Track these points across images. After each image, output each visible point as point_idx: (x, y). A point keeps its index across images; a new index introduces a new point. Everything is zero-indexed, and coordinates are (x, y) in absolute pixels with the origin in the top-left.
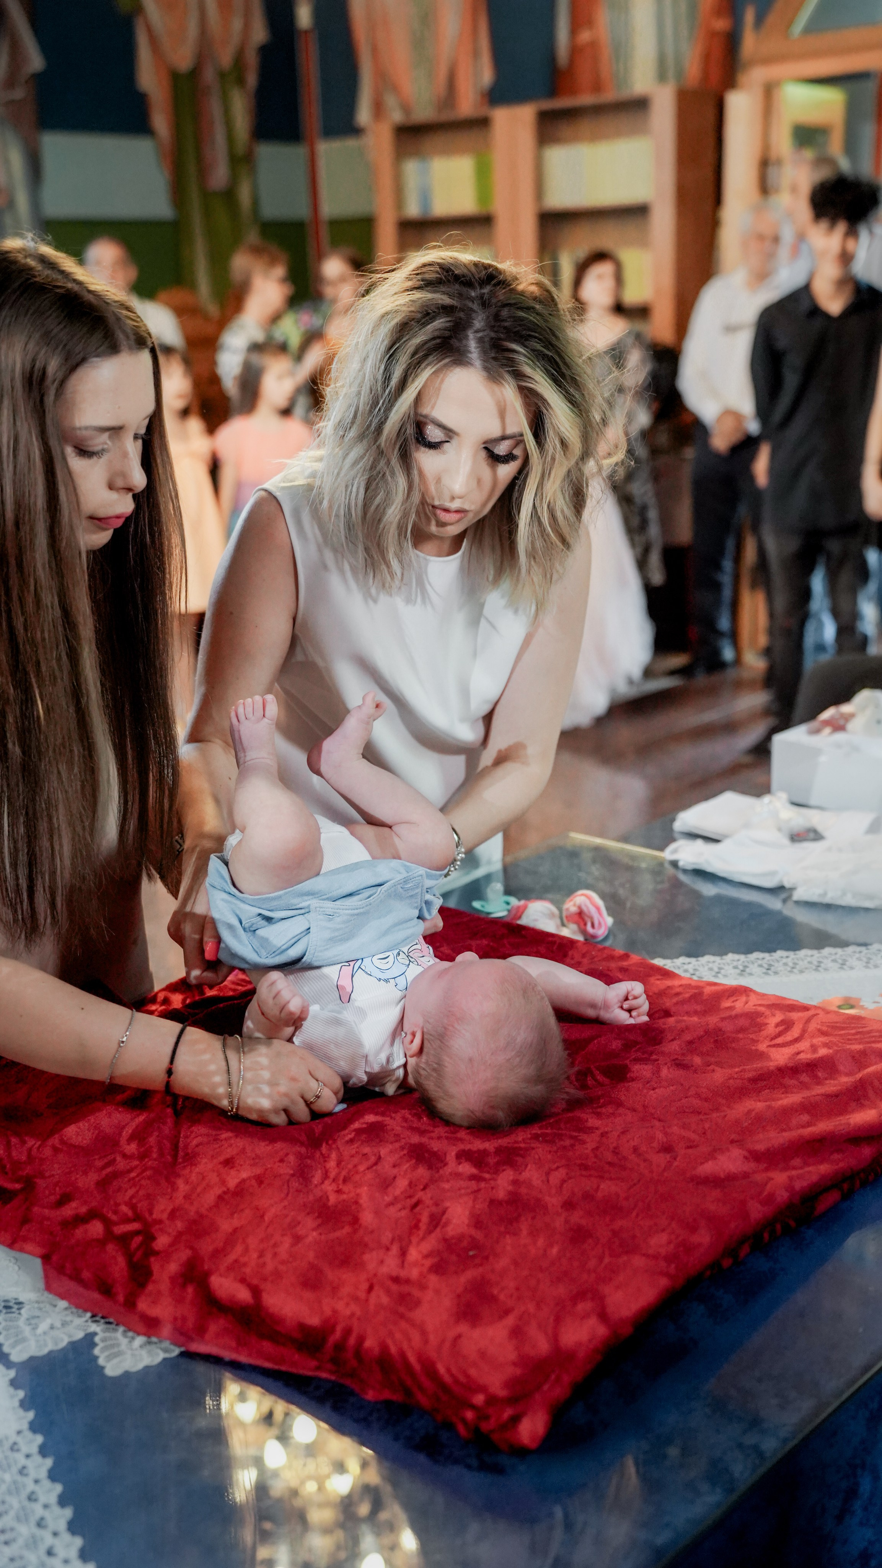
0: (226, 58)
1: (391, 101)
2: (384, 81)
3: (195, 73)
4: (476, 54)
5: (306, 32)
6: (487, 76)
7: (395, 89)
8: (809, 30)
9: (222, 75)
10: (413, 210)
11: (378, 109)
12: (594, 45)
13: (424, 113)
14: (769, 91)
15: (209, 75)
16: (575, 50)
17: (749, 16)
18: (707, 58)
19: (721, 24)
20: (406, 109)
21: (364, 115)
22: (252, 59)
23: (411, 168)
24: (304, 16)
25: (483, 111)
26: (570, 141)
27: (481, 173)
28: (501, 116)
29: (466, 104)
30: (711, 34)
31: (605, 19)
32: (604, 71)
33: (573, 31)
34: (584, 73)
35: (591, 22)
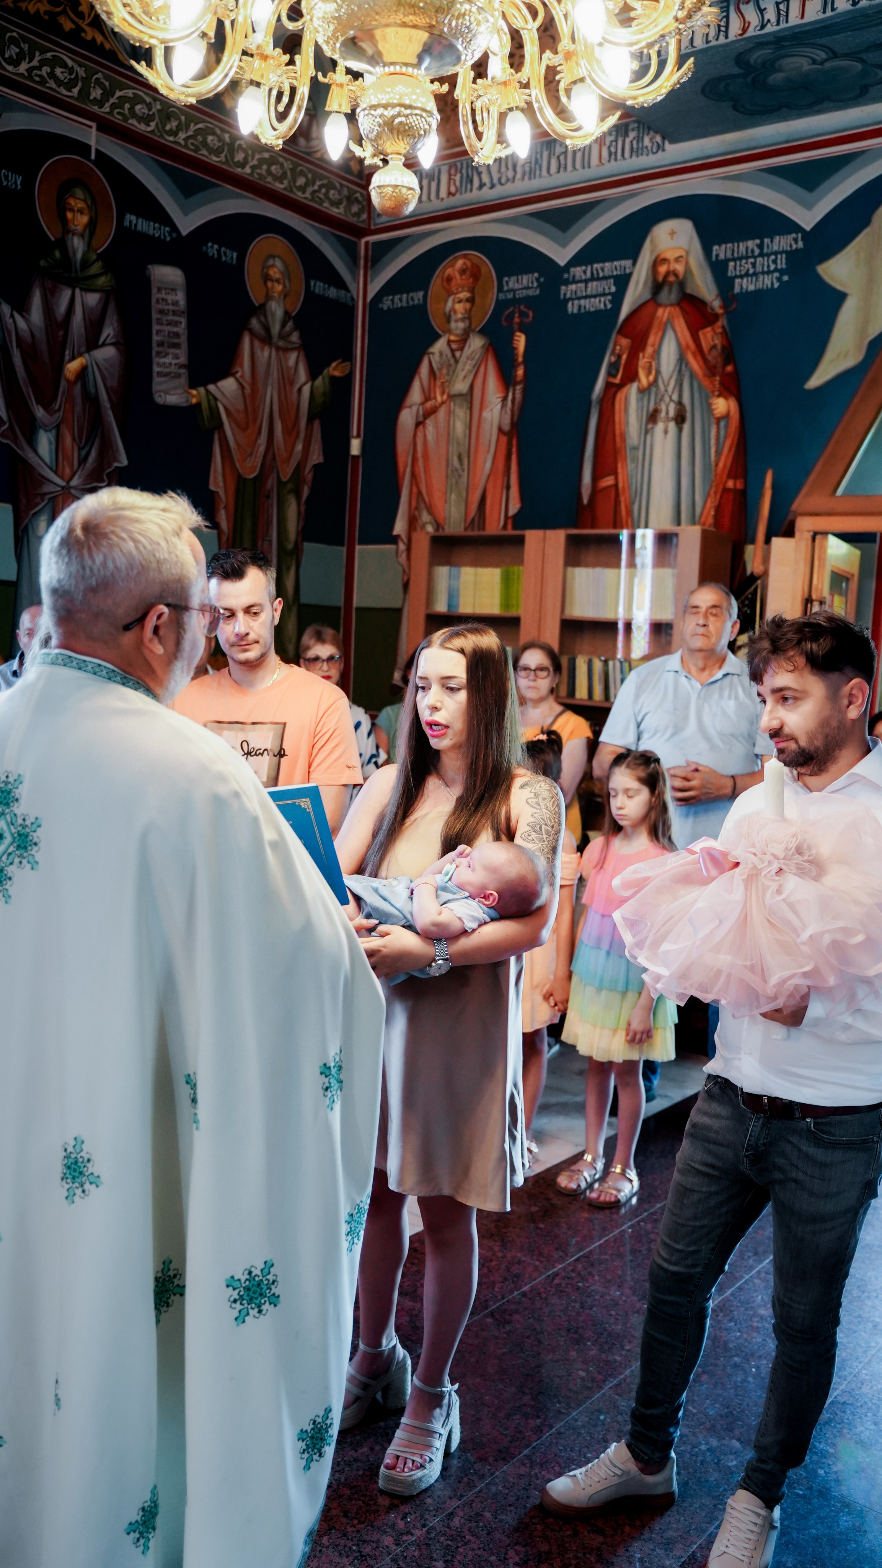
0: (284, 472)
1: (425, 517)
2: (419, 500)
3: (259, 480)
4: (507, 485)
5: (356, 459)
6: (515, 505)
7: (430, 509)
9: (281, 484)
10: (441, 607)
11: (413, 522)
12: (615, 489)
13: (454, 528)
15: (271, 482)
16: (596, 493)
19: (733, 484)
20: (438, 526)
21: (400, 527)
23: (442, 572)
24: (355, 446)
25: (510, 532)
26: (595, 565)
27: (507, 582)
28: (532, 536)
29: (494, 526)
30: (725, 490)
31: (628, 470)
32: (622, 510)
33: (596, 477)
34: (605, 509)
35: (613, 471)
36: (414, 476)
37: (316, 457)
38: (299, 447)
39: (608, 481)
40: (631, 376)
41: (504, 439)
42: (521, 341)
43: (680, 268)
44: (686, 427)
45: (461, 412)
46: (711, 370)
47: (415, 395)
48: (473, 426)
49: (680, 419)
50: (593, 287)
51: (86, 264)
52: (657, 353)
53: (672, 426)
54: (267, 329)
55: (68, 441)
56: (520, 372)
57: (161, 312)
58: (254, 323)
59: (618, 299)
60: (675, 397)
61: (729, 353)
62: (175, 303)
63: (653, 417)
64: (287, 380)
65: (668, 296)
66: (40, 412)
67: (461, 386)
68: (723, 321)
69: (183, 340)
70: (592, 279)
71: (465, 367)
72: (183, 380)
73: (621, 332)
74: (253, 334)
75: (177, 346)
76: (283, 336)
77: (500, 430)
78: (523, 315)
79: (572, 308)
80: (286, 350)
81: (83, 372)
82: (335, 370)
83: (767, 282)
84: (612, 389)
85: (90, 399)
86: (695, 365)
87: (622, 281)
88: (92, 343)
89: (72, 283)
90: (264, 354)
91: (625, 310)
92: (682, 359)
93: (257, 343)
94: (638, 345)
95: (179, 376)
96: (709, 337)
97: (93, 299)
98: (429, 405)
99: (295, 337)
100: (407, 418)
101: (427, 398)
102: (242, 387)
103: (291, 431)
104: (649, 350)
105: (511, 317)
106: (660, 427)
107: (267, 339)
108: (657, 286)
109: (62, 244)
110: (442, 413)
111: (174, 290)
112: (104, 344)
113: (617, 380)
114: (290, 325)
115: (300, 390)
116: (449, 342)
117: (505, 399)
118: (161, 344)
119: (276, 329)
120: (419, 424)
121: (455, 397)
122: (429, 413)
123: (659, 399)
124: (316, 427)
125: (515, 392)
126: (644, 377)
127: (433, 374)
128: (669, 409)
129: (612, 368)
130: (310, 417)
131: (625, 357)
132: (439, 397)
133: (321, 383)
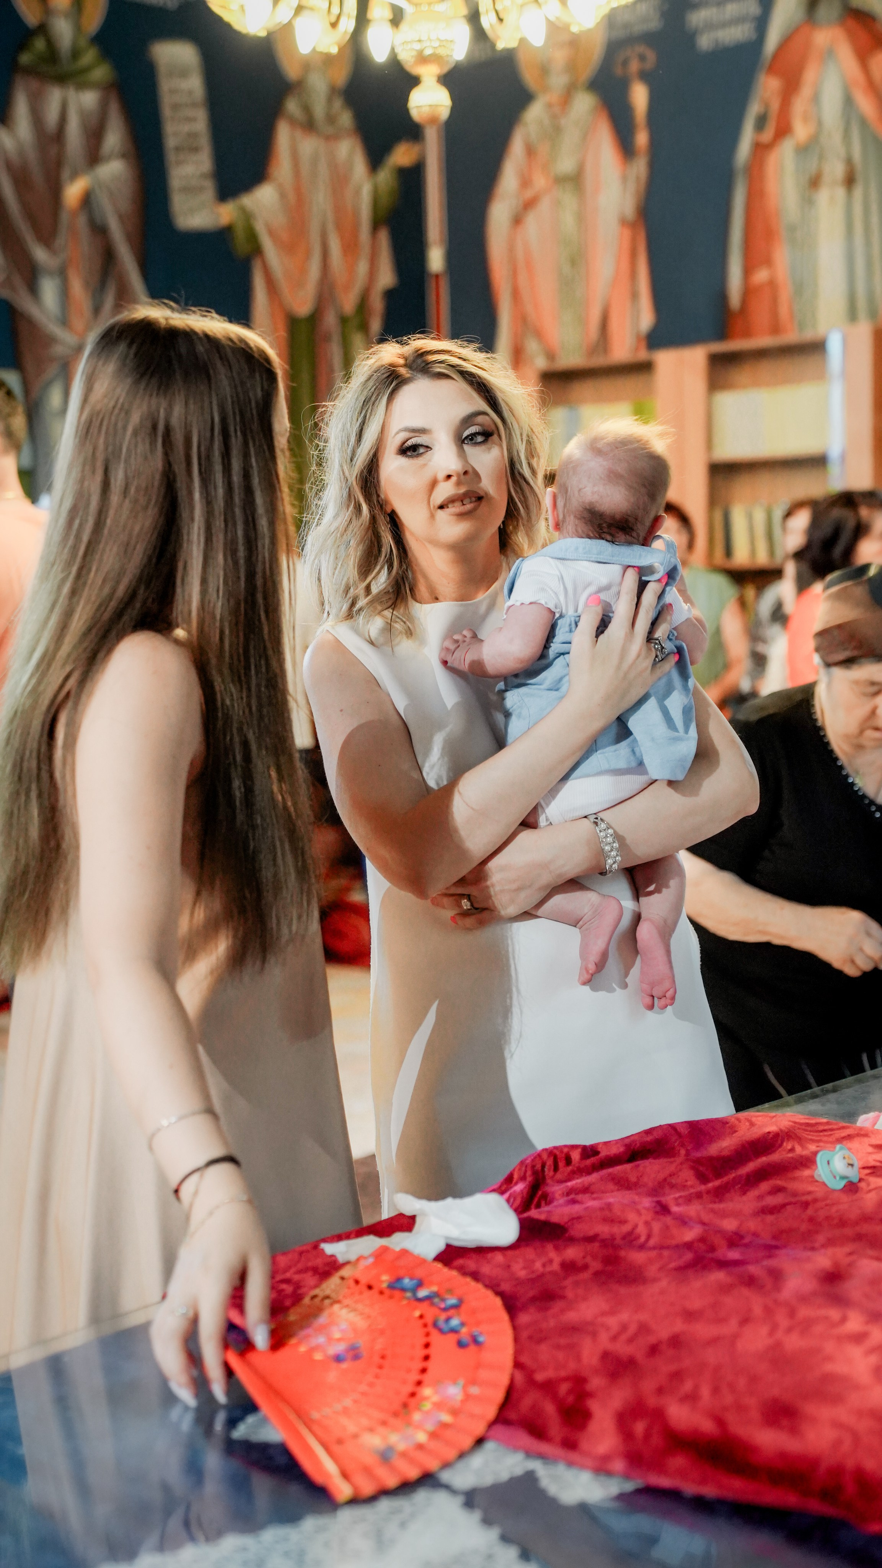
0: (349, 303)
1: (532, 346)
2: (525, 326)
3: (315, 318)
4: (634, 296)
5: (437, 276)
6: (646, 319)
7: (539, 334)
9: (344, 320)
11: (518, 355)
12: (772, 284)
13: (571, 359)
15: (330, 320)
16: (748, 292)
20: (551, 356)
22: (377, 304)
23: (558, 418)
24: (436, 259)
25: (643, 355)
26: (745, 385)
28: (666, 360)
29: (622, 349)
31: (785, 259)
32: (783, 311)
33: (748, 271)
34: (760, 315)
35: (768, 261)
36: (516, 294)
37: (386, 278)
38: (362, 267)
39: (761, 276)
40: (784, 130)
41: (627, 233)
42: (640, 97)
44: (858, 192)
45: (569, 201)
47: (509, 178)
48: (584, 217)
49: (850, 181)
50: (731, 11)
51: (76, 54)
52: (816, 98)
53: (840, 192)
54: (308, 111)
55: (77, 287)
56: (642, 138)
57: (176, 107)
58: (292, 106)
59: (762, 23)
60: (842, 152)
62: (190, 93)
63: (815, 182)
64: (340, 180)
65: (827, 11)
66: (40, 254)
67: (566, 165)
69: (205, 142)
71: (570, 138)
72: (209, 193)
73: (772, 69)
74: (293, 122)
75: (195, 150)
76: (331, 119)
77: (623, 222)
78: (642, 58)
79: (705, 42)
80: (335, 138)
81: (87, 200)
82: (402, 155)
84: (760, 149)
85: (99, 230)
86: (866, 105)
88: (94, 158)
89: (62, 79)
90: (308, 145)
91: (774, 38)
92: (848, 101)
93: (298, 134)
94: (791, 86)
95: (201, 189)
97: (89, 99)
98: (529, 194)
99: (346, 119)
100: (500, 212)
101: (525, 182)
102: (283, 195)
103: (350, 248)
105: (625, 63)
106: (823, 196)
107: (309, 125)
109: (43, 29)
110: (544, 206)
111: (187, 74)
112: (108, 159)
113: (767, 135)
114: (338, 103)
115: (358, 192)
116: (550, 105)
117: (624, 179)
118: (177, 149)
119: (319, 110)
120: (517, 221)
121: (561, 180)
122: (529, 205)
123: (821, 157)
124: (384, 237)
125: (640, 167)
126: (801, 131)
127: (530, 151)
128: (835, 169)
129: (761, 122)
130: (376, 226)
131: (775, 105)
132: (540, 181)
133: (385, 176)
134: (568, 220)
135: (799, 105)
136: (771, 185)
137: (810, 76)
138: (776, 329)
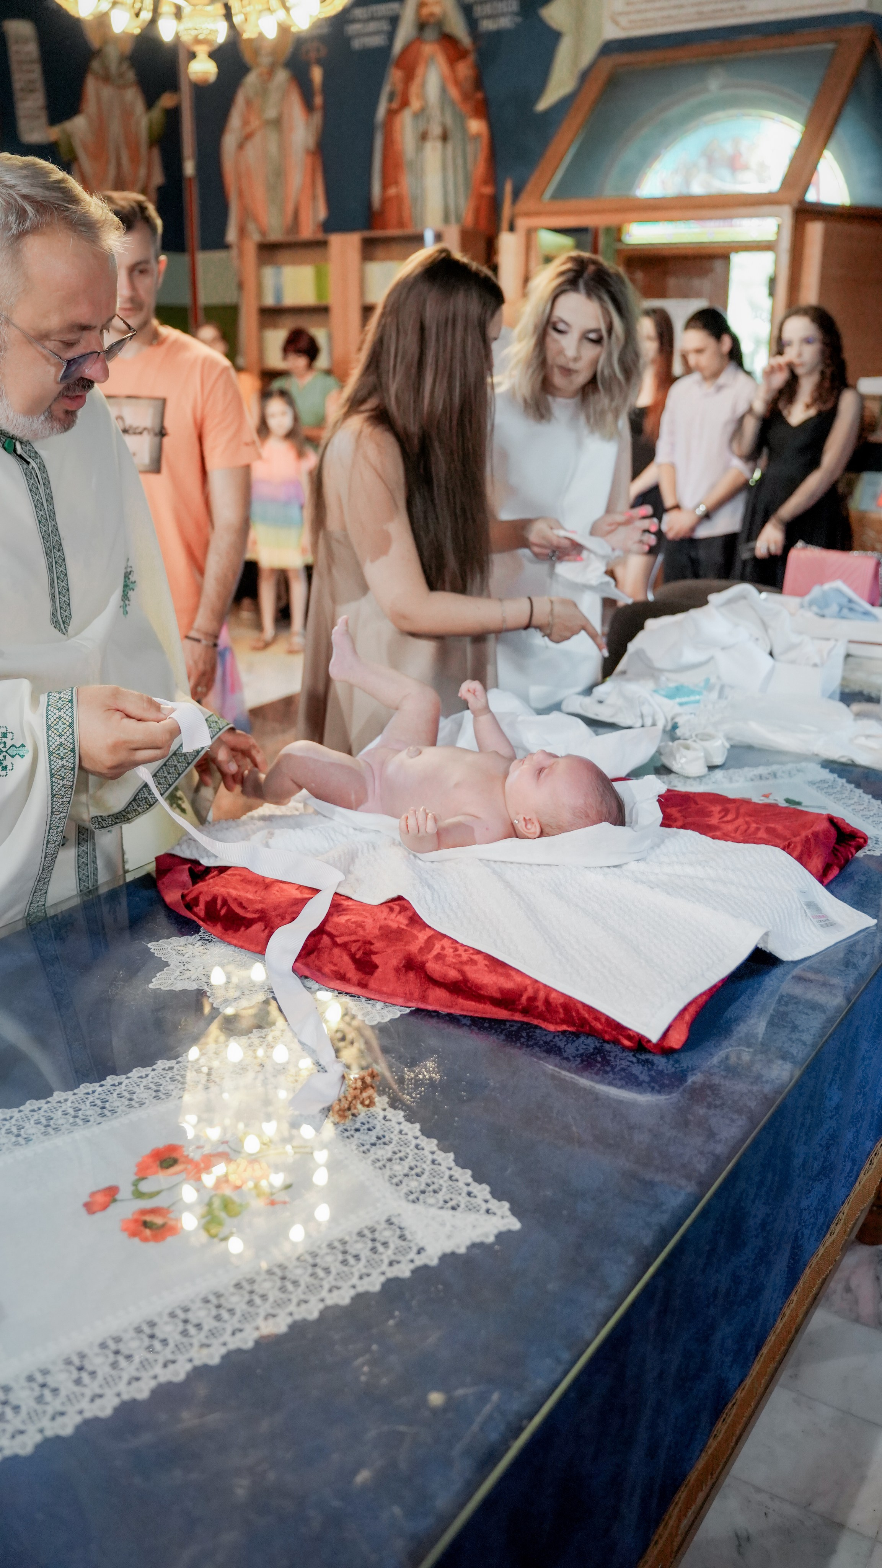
1: (251, 227)
2: (247, 213)
4: (314, 198)
5: (190, 179)
6: (322, 213)
7: (256, 220)
8: (554, 197)
10: (270, 301)
11: (242, 232)
12: (399, 198)
13: (276, 235)
14: (530, 233)
16: (385, 201)
17: (508, 188)
18: (477, 211)
19: (487, 190)
20: (263, 233)
21: (232, 235)
22: (153, 195)
23: (269, 273)
24: (189, 168)
25: (320, 236)
26: (384, 259)
27: (320, 278)
28: (336, 240)
29: (308, 231)
30: (481, 196)
31: (407, 182)
32: (406, 214)
33: (385, 187)
34: (392, 215)
35: (396, 183)
36: (240, 191)
37: (158, 177)
38: (142, 172)
39: (392, 191)
40: (405, 103)
41: (310, 159)
42: (317, 74)
43: (437, 10)
44: (449, 145)
45: (273, 136)
46: (466, 97)
47: (235, 121)
48: (283, 147)
49: (445, 138)
50: (372, 26)
52: (423, 85)
53: (438, 145)
54: (106, 68)
56: (318, 100)
57: (20, 63)
58: (95, 65)
59: (391, 35)
60: (440, 119)
61: (479, 82)
62: (30, 54)
63: (424, 137)
64: (127, 114)
65: (430, 34)
67: (271, 113)
68: (472, 58)
69: (39, 85)
70: (372, 19)
71: (274, 97)
72: (43, 119)
74: (97, 76)
75: (34, 91)
76: (121, 75)
77: (308, 152)
78: (318, 52)
79: (357, 44)
80: (123, 87)
82: (167, 101)
83: (505, 23)
84: (392, 113)
86: (454, 93)
87: (394, 21)
90: (107, 92)
91: (398, 45)
92: (443, 90)
93: (99, 83)
94: (409, 76)
95: (38, 117)
96: (464, 69)
98: (248, 129)
99: (131, 75)
100: (230, 141)
101: (246, 122)
102: (91, 123)
103: (135, 158)
104: (417, 81)
105: (307, 54)
106: (429, 146)
107: (106, 78)
108: (422, 26)
110: (258, 138)
111: (26, 41)
113: (395, 105)
114: (125, 66)
115: (139, 123)
116: (260, 76)
117: (308, 125)
118: (22, 90)
119: (113, 68)
120: (241, 146)
121: (268, 123)
122: (248, 137)
123: (428, 121)
124: (156, 153)
125: (317, 118)
126: (415, 104)
127: (249, 103)
128: (436, 130)
129: (392, 97)
130: (152, 144)
131: (399, 87)
132: (255, 123)
133: (156, 114)
134: (273, 148)
135: (414, 89)
136: (397, 136)
137: (420, 71)
138: (401, 224)
